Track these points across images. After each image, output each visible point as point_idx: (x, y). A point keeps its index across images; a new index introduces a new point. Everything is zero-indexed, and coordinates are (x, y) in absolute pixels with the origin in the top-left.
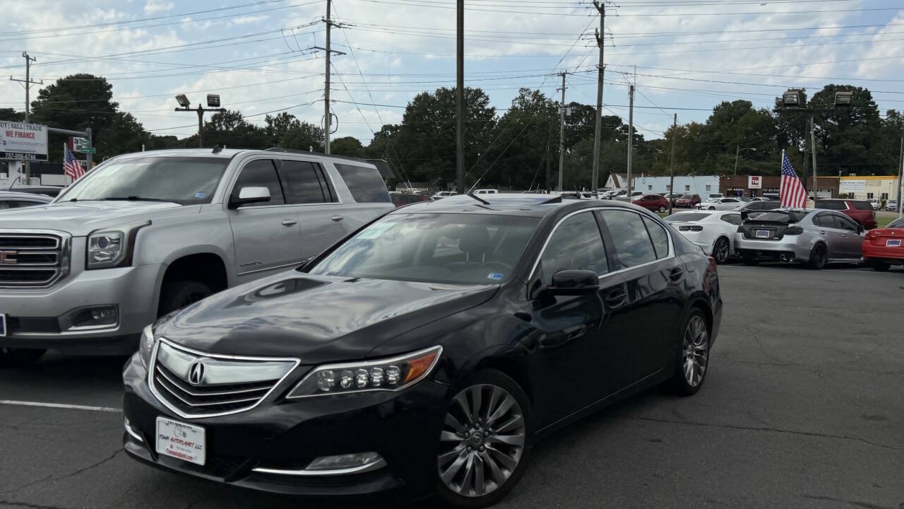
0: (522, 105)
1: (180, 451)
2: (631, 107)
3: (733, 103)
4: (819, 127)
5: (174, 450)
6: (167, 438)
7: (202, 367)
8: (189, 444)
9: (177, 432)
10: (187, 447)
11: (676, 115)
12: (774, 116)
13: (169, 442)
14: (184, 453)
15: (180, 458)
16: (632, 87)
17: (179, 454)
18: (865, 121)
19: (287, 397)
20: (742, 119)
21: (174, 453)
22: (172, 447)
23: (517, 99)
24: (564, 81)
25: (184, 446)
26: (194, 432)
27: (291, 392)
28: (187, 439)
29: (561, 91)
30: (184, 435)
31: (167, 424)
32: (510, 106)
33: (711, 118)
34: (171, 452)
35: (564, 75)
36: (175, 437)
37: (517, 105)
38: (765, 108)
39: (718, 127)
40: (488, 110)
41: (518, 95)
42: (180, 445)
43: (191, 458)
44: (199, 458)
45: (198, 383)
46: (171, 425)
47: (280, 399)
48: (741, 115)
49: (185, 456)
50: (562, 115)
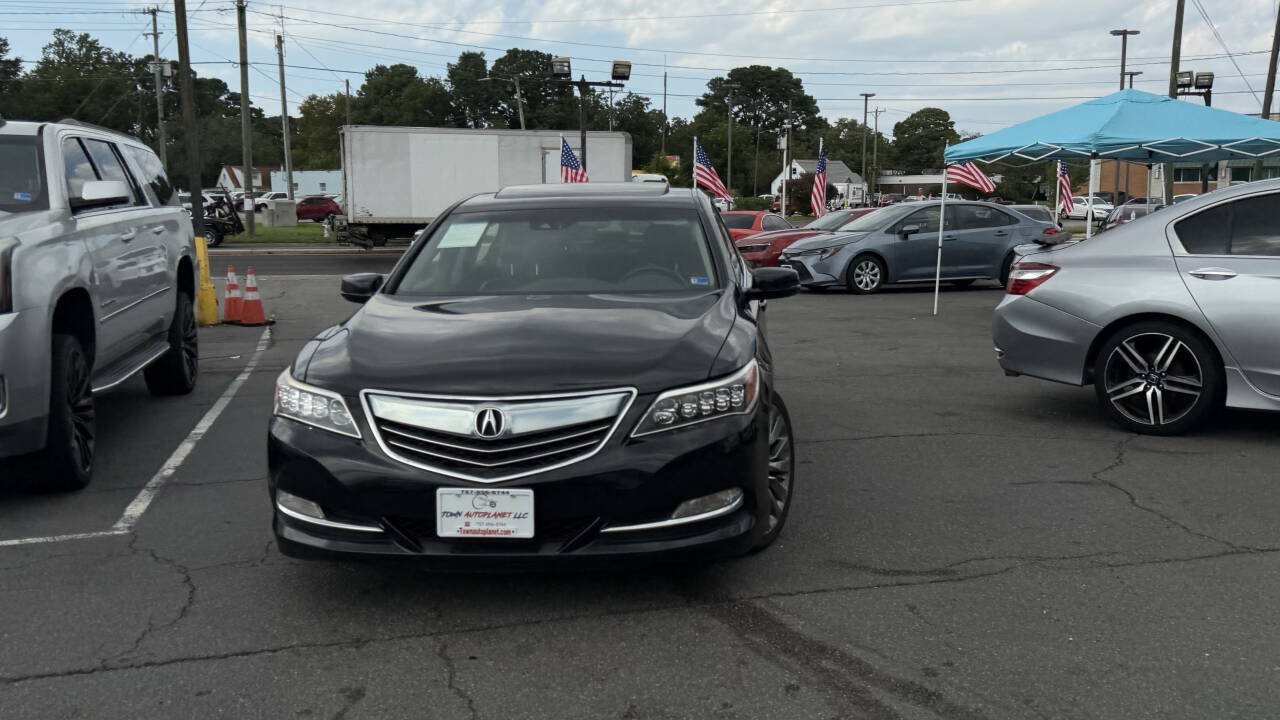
0: (61, 56)
1: (484, 528)
2: (281, 65)
3: (393, 68)
4: (505, 106)
5: (474, 526)
6: (459, 514)
7: (497, 415)
8: (503, 515)
9: (478, 502)
10: (499, 519)
11: (347, 82)
12: (448, 87)
13: (462, 520)
14: (494, 528)
15: (487, 536)
16: (279, 38)
17: (484, 532)
18: (556, 98)
19: (632, 436)
20: (407, 91)
21: (475, 532)
22: (467, 524)
23: (50, 46)
24: (155, 20)
25: (492, 520)
26: (513, 496)
27: (636, 429)
28: (499, 509)
29: (151, 38)
30: (493, 504)
31: (458, 495)
32: (40, 57)
33: (363, 87)
34: (468, 532)
35: (154, 12)
36: (473, 511)
37: (52, 56)
38: (435, 77)
39: (376, 102)
40: (8, 62)
41: (53, 40)
42: (485, 520)
43: (508, 532)
44: (525, 530)
45: (496, 436)
46: (464, 496)
47: (624, 439)
48: (404, 85)
49: (495, 532)
50: (157, 75)
